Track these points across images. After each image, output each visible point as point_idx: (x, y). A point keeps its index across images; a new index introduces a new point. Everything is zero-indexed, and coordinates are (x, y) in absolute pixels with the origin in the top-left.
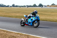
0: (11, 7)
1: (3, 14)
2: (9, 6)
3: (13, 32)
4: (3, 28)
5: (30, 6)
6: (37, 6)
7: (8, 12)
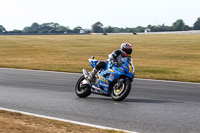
0: (88, 32)
1: (57, 62)
2: (81, 32)
3: (92, 126)
4: (53, 113)
5: (163, 29)
6: (187, 28)
7: (78, 54)
